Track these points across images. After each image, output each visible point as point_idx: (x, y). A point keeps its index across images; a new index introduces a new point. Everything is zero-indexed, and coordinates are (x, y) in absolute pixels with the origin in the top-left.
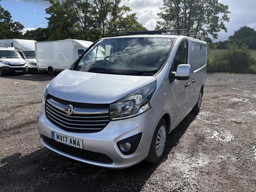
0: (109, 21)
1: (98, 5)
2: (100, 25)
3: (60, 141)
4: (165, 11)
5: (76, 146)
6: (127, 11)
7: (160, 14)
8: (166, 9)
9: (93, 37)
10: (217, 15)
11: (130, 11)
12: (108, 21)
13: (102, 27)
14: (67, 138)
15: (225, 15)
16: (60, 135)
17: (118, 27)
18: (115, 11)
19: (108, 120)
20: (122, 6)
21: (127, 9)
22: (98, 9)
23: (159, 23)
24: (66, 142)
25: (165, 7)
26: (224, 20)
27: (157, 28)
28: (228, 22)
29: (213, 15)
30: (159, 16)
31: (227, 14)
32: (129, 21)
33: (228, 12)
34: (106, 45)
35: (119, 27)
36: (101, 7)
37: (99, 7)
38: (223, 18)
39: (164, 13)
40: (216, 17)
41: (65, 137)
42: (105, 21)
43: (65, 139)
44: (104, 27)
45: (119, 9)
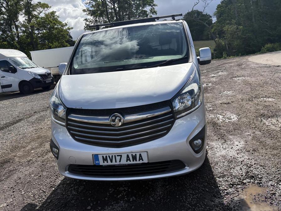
0: (23, 23)
1: (3, 3)
2: (11, 28)
3: (110, 163)
4: (91, 7)
5: (138, 162)
6: (46, 9)
7: (86, 10)
8: (92, 4)
9: (5, 45)
10: (145, 9)
11: (49, 8)
12: (20, 23)
13: (15, 30)
14: (121, 156)
15: (152, 8)
16: (109, 156)
17: (36, 30)
18: (29, 9)
19: (173, 119)
20: (36, 3)
21: (45, 6)
22: (4, 7)
23: (87, 21)
24: (120, 161)
25: (90, 2)
26: (152, 13)
27: (87, 26)
28: (156, 15)
29: (140, 9)
30: (86, 13)
31: (154, 7)
32: (50, 21)
33: (155, 5)
34: (30, 52)
35: (38, 29)
36: (7, 5)
37: (4, 5)
38: (151, 11)
39: (91, 9)
40: (144, 11)
41: (118, 156)
42: (17, 23)
43: (118, 158)
44: (17, 30)
45: (34, 6)
